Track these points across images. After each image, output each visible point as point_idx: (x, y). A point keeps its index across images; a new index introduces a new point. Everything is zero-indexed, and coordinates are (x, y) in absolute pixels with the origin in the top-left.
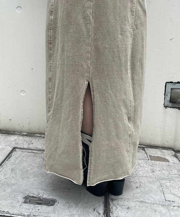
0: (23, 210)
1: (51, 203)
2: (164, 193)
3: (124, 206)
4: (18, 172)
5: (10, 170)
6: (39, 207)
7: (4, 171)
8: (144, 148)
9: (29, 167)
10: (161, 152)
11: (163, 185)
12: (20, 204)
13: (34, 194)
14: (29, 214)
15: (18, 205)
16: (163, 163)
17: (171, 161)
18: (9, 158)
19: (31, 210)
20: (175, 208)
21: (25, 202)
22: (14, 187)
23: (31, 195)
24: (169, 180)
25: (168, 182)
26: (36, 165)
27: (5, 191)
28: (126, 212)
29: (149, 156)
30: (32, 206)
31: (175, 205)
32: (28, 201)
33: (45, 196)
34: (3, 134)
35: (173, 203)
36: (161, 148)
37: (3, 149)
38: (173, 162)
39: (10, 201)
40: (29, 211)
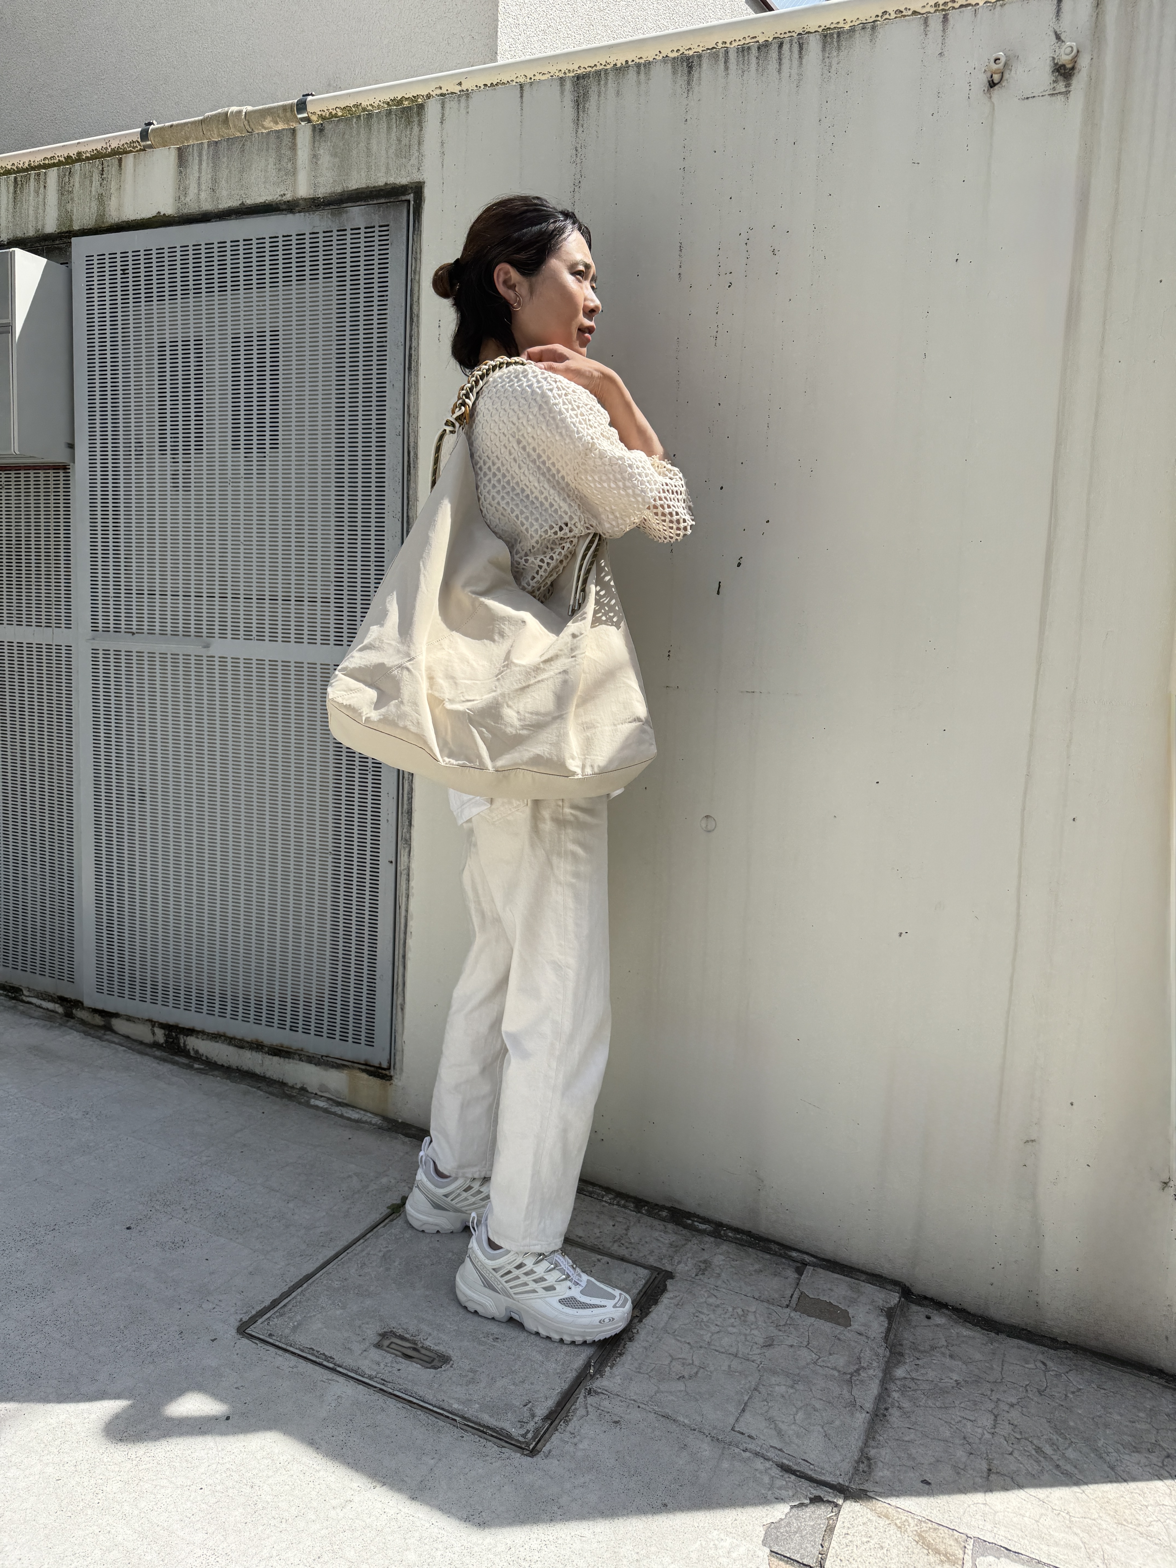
0: (367, 1362)
1: (436, 1363)
2: (743, 1410)
3: (607, 1416)
4: (396, 1264)
5: (381, 1254)
6: (404, 1364)
7: (364, 1253)
8: (805, 1264)
9: (428, 1257)
10: (851, 1288)
11: (762, 1389)
12: (363, 1347)
13: (406, 1330)
14: (374, 1374)
15: (357, 1348)
16: (827, 1327)
17: (855, 1326)
18: (392, 1220)
19: (382, 1366)
20: (748, 1454)
21: (378, 1346)
22: (368, 1302)
23: (400, 1332)
24: (797, 1378)
25: (790, 1382)
26: (450, 1255)
27: (344, 1308)
28: (604, 1429)
29: (796, 1296)
30: (389, 1358)
31: (749, 1446)
32: (386, 1343)
33: (427, 1343)
34: (407, 1139)
35: (748, 1440)
36: (864, 1277)
37: (388, 1189)
38: (862, 1329)
39: (346, 1335)
40: (376, 1367)
